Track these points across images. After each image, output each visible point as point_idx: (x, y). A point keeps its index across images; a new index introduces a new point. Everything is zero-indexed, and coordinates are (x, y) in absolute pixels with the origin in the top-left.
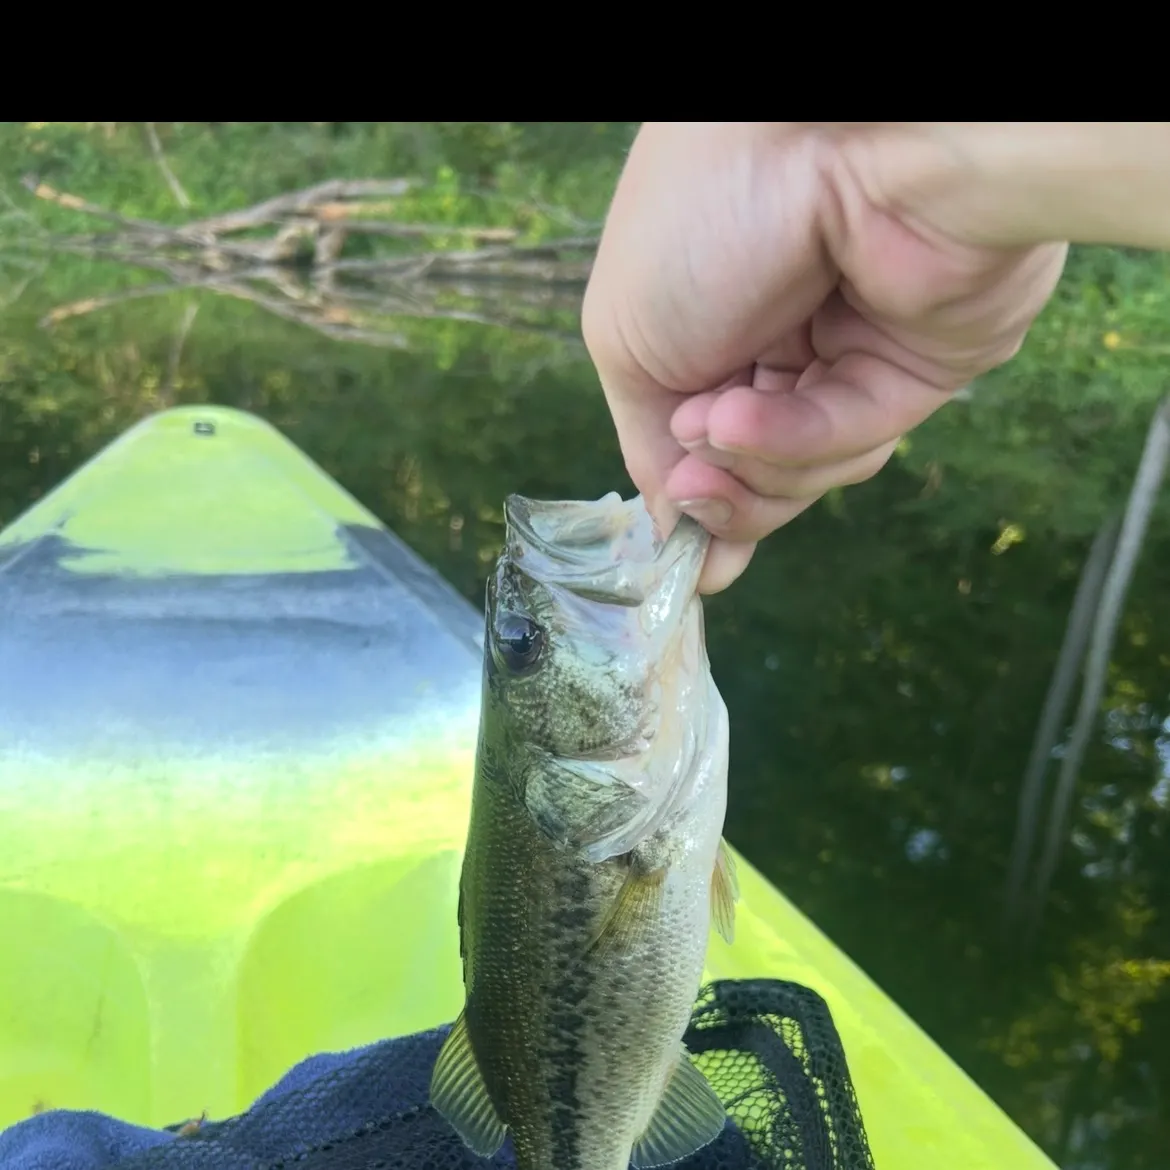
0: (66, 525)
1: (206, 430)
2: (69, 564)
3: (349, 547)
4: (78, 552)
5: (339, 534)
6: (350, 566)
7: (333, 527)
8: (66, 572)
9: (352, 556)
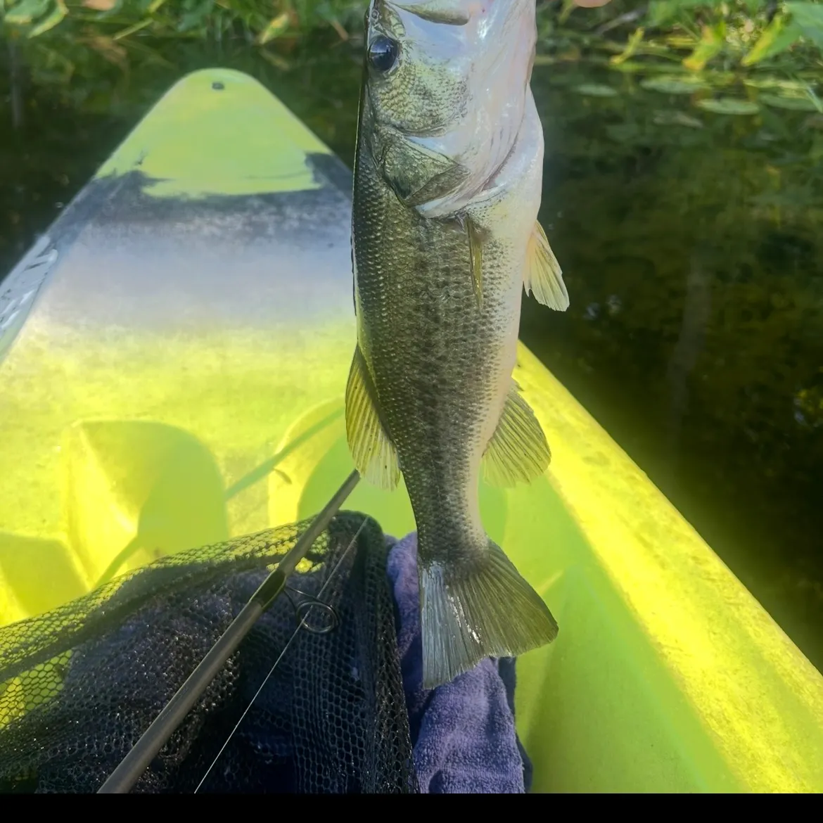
0: (144, 161)
1: (218, 86)
2: (149, 191)
3: (315, 172)
4: (153, 181)
5: (307, 162)
6: (316, 186)
7: (304, 158)
8: (148, 197)
9: (316, 180)
